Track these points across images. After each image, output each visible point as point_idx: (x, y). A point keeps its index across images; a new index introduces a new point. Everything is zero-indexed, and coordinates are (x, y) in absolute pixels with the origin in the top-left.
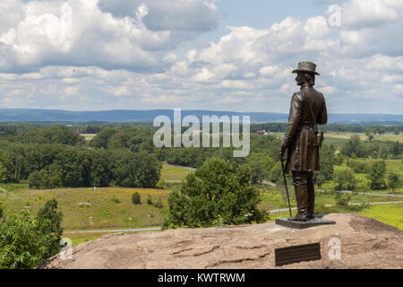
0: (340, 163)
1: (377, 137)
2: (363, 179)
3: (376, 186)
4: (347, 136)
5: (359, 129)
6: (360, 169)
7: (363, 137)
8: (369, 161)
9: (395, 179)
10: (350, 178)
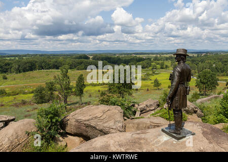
0: (153, 62)
1: (162, 56)
2: (158, 66)
3: (162, 68)
4: (155, 56)
5: (157, 54)
6: (158, 64)
7: (158, 56)
8: (160, 62)
9: (167, 66)
10: (155, 66)
